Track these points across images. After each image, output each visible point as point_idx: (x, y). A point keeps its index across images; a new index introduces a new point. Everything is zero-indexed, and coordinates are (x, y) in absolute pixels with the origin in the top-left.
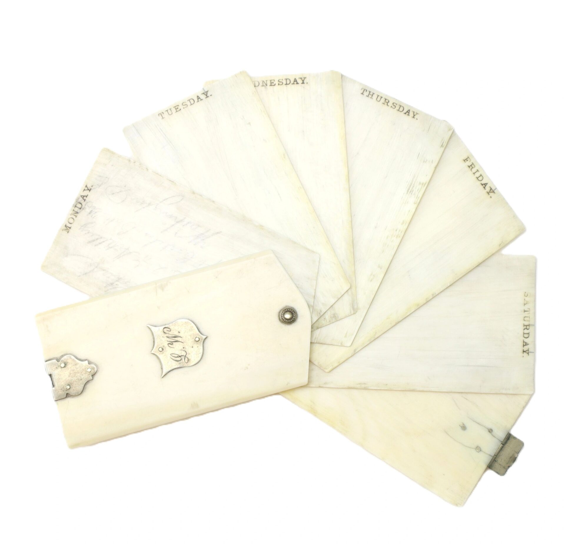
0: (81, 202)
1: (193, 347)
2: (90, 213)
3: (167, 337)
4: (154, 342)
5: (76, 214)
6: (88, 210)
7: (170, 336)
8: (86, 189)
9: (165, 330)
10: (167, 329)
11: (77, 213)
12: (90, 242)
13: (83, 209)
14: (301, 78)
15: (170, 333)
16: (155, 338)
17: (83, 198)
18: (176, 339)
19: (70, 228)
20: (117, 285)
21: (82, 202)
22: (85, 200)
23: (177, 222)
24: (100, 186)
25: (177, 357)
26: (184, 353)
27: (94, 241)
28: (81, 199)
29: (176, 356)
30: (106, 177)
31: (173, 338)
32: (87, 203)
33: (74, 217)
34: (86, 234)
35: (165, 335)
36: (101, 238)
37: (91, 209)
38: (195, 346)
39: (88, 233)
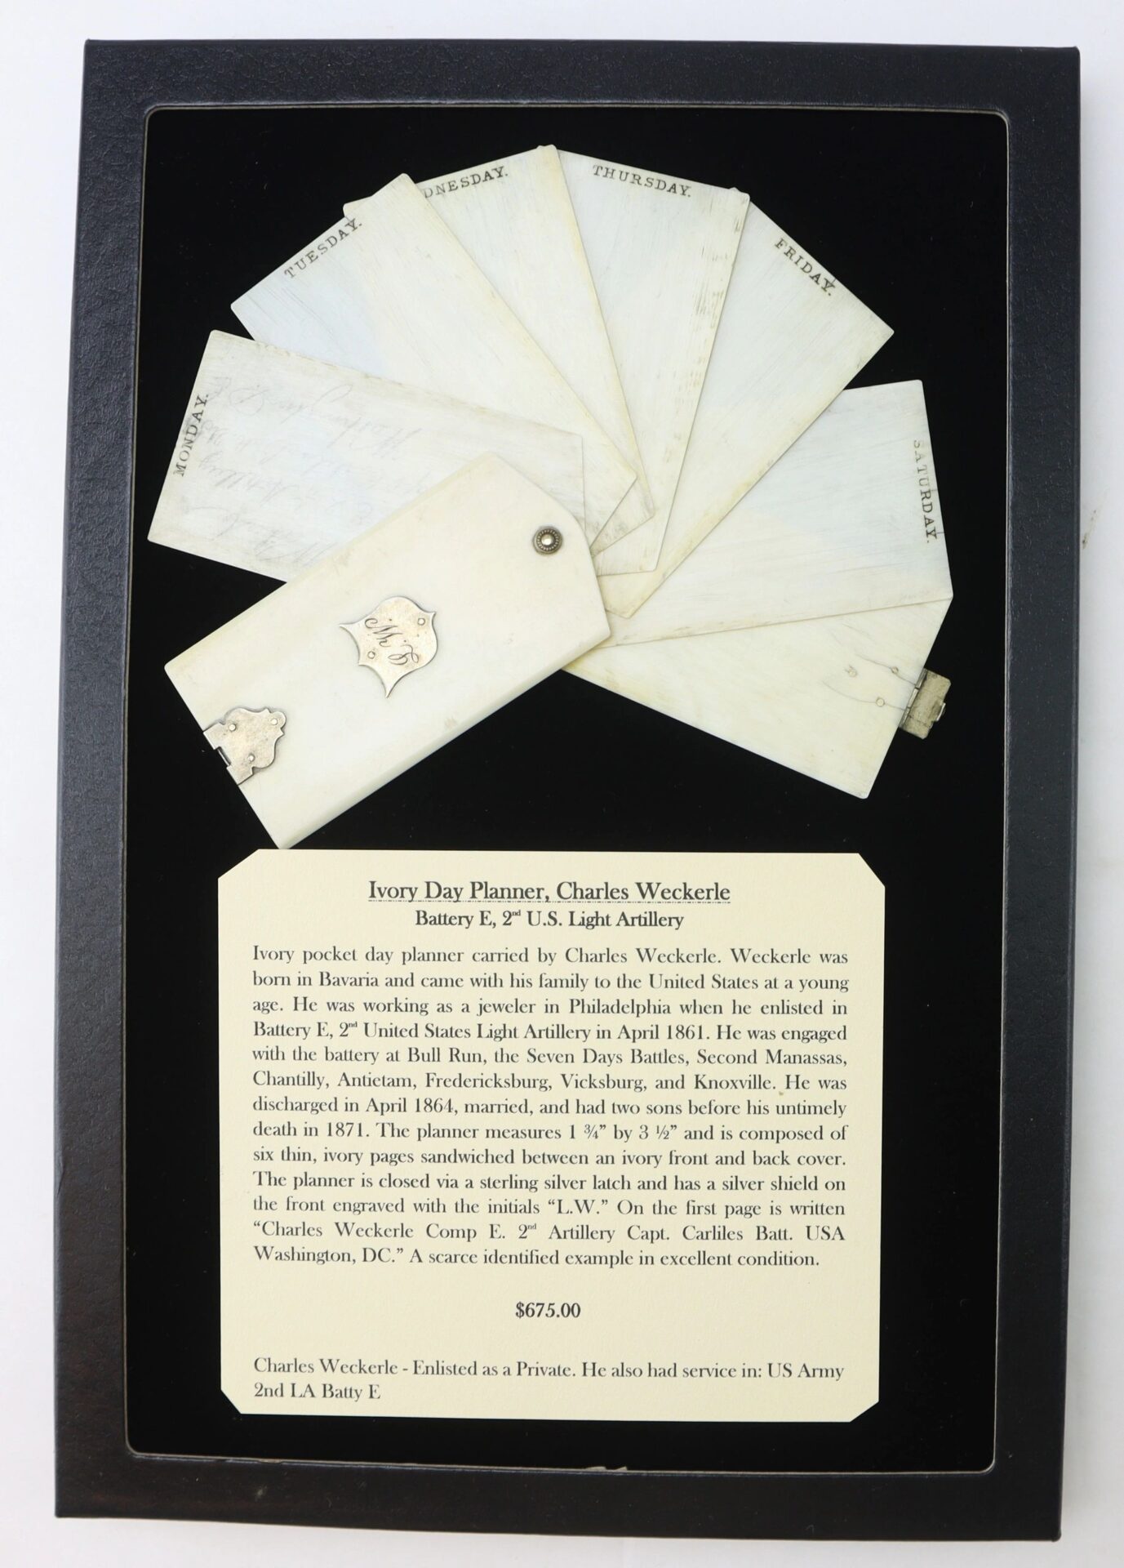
0: (194, 424)
1: (418, 636)
2: (211, 439)
3: (375, 633)
4: (357, 647)
5: (189, 445)
6: (207, 435)
7: (379, 630)
8: (199, 401)
9: (369, 623)
10: (372, 621)
11: (191, 442)
12: (218, 484)
13: (200, 434)
14: (496, 169)
15: (377, 625)
16: (358, 640)
17: (196, 417)
18: (389, 631)
19: (185, 468)
20: (272, 542)
21: (196, 423)
22: (199, 420)
23: (349, 427)
24: (219, 393)
25: (400, 658)
26: (408, 650)
27: (225, 480)
28: (194, 419)
29: (398, 657)
30: (227, 378)
31: (385, 632)
32: (204, 423)
33: (187, 449)
34: (210, 472)
35: (372, 631)
36: (235, 474)
37: (212, 432)
38: (422, 632)
39: (214, 470)
